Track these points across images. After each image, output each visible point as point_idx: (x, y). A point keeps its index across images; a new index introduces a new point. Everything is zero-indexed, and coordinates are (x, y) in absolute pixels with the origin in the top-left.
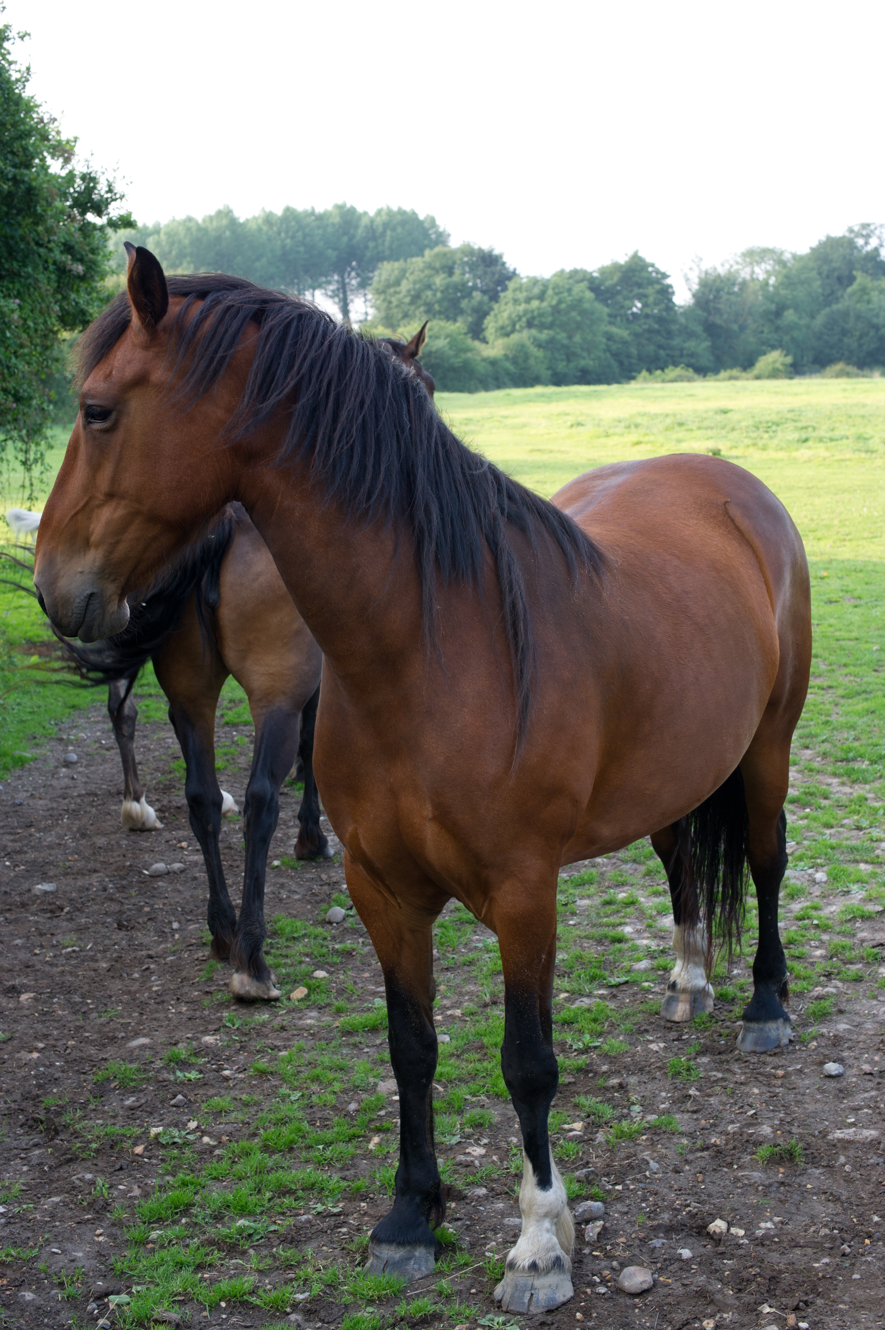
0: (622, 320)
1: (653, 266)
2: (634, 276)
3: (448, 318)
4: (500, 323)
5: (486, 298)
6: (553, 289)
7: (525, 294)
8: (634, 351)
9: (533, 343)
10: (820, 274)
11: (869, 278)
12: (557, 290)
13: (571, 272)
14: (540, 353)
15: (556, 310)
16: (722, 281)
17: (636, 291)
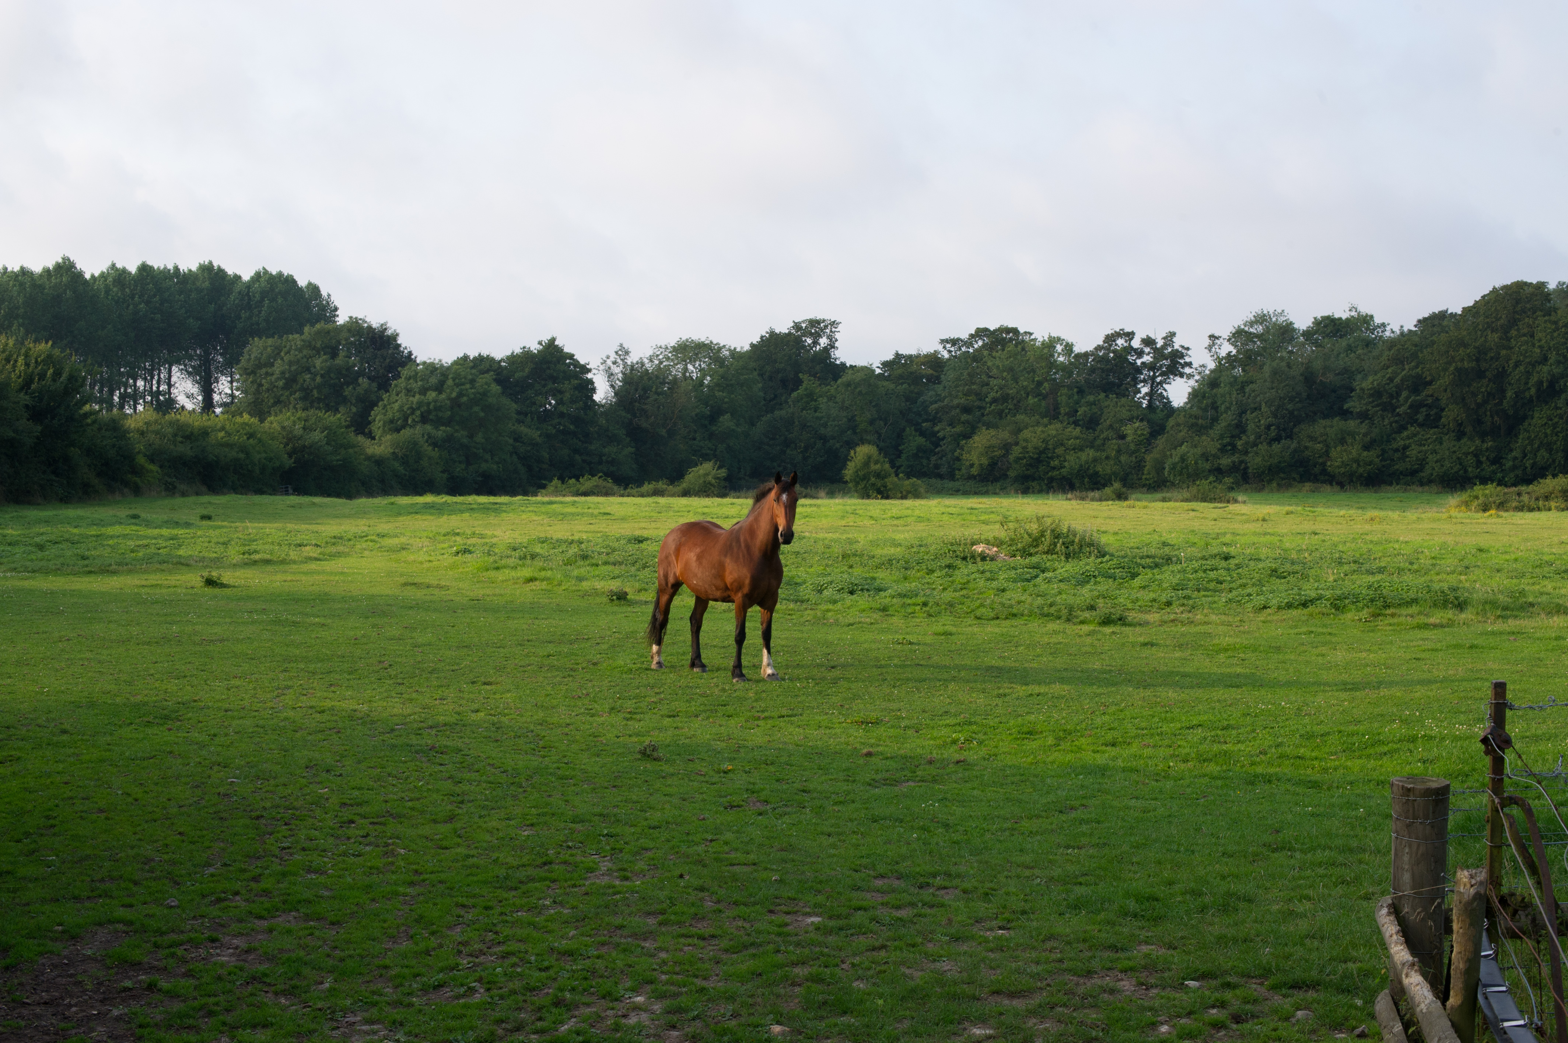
0: (532, 419)
1: (571, 356)
2: (549, 368)
3: (328, 408)
4: (390, 415)
5: (375, 385)
6: (454, 379)
7: (420, 383)
8: (546, 455)
9: (427, 442)
10: (761, 375)
11: (818, 383)
12: (457, 381)
13: (475, 358)
14: (435, 453)
15: (456, 403)
16: (650, 379)
17: (550, 385)
